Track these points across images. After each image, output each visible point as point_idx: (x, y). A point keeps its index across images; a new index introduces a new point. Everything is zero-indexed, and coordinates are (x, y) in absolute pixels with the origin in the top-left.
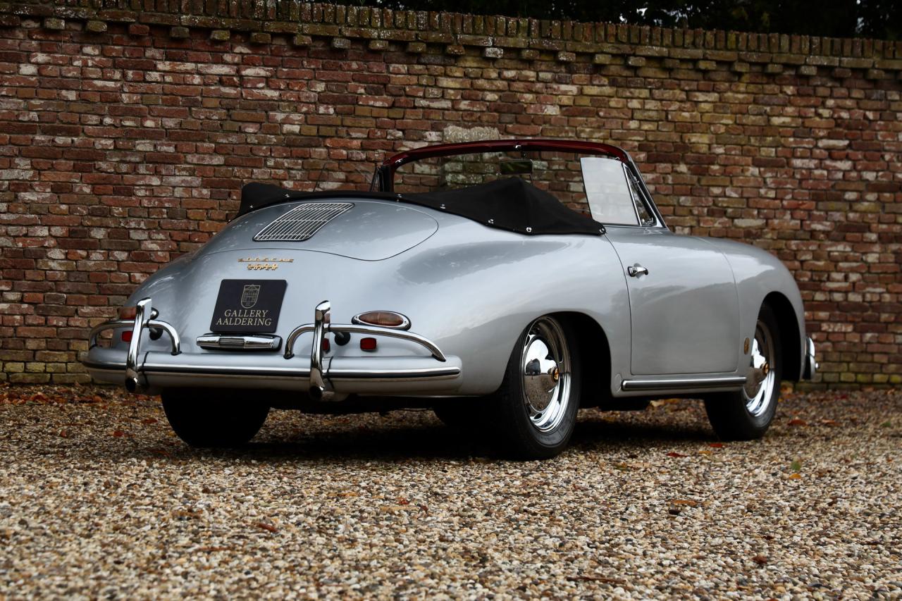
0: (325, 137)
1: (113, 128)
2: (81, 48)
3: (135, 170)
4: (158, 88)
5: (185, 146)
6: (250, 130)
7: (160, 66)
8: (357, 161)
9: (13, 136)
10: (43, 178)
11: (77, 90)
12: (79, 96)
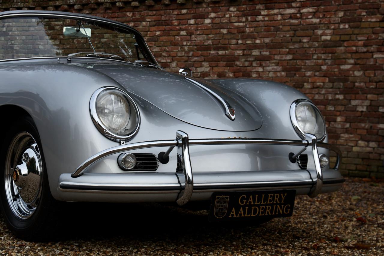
0: (344, 41)
1: (242, 45)
2: (229, 8)
3: (251, 65)
4: (262, 24)
5: (274, 51)
6: (305, 40)
7: (263, 13)
8: (361, 53)
9: (202, 52)
10: (214, 71)
11: (227, 28)
12: (228, 31)
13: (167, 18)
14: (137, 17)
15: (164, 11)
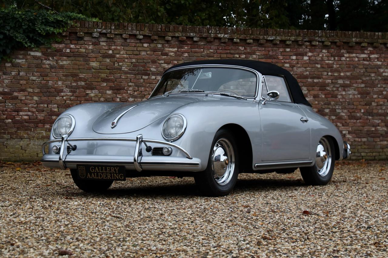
1: (331, 76)
2: (322, 50)
3: (338, 90)
4: (344, 63)
5: (353, 81)
6: (373, 75)
7: (346, 55)
9: (302, 80)
10: (310, 93)
11: (320, 64)
12: (321, 66)
13: (274, 54)
14: (248, 51)
15: (271, 48)
